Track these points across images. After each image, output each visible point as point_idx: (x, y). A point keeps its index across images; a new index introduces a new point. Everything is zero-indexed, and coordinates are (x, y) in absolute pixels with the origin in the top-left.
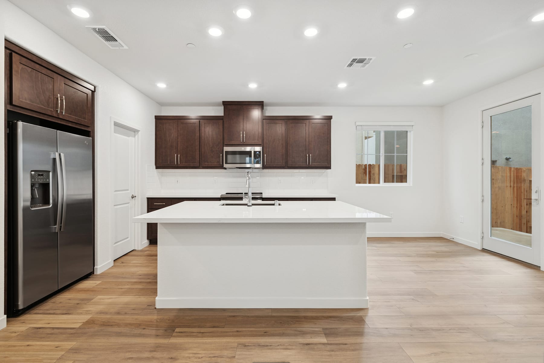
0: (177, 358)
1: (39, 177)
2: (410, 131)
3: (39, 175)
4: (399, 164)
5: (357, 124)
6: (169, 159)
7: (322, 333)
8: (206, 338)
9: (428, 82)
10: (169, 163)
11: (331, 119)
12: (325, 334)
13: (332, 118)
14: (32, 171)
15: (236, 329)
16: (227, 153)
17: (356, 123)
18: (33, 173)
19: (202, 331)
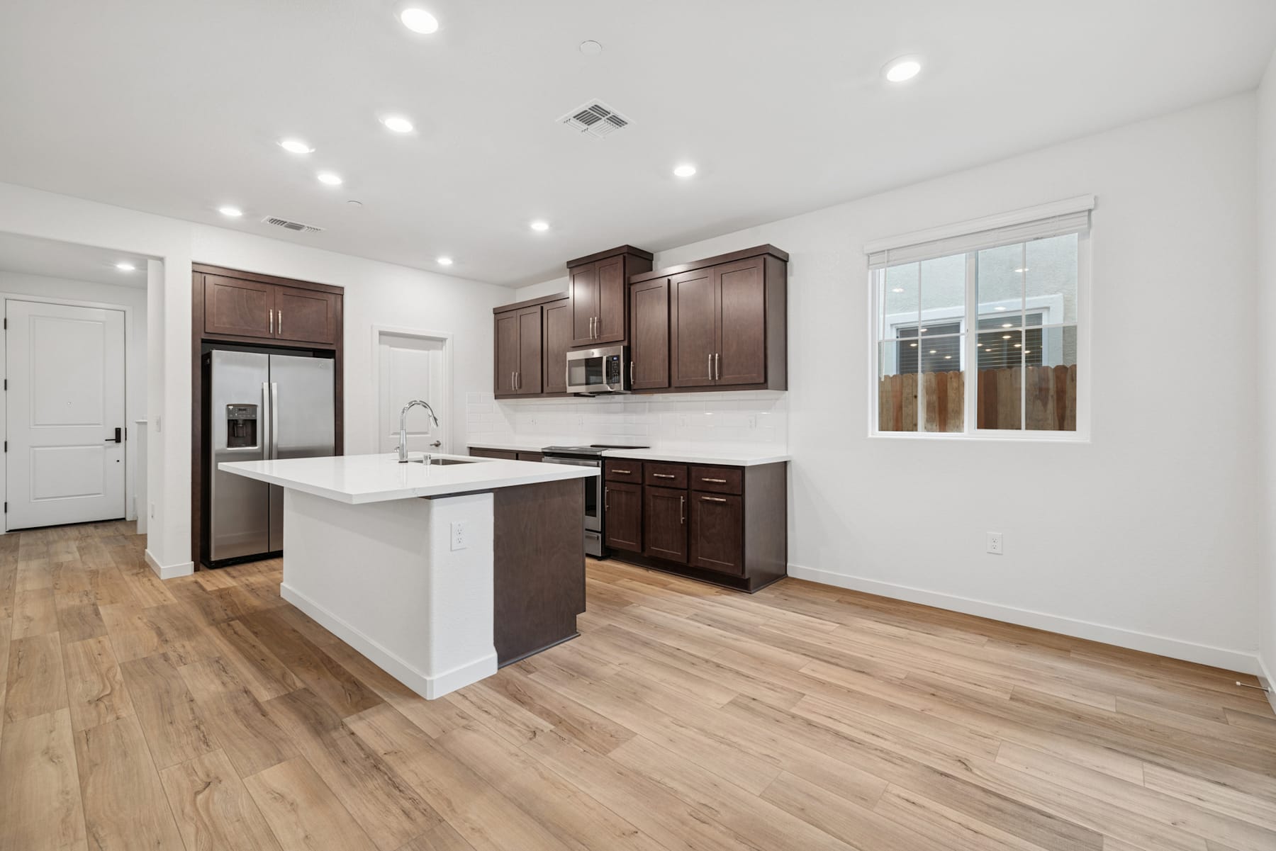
1: (241, 412)
3: (240, 410)
6: (508, 381)
14: (228, 405)
18: (231, 407)
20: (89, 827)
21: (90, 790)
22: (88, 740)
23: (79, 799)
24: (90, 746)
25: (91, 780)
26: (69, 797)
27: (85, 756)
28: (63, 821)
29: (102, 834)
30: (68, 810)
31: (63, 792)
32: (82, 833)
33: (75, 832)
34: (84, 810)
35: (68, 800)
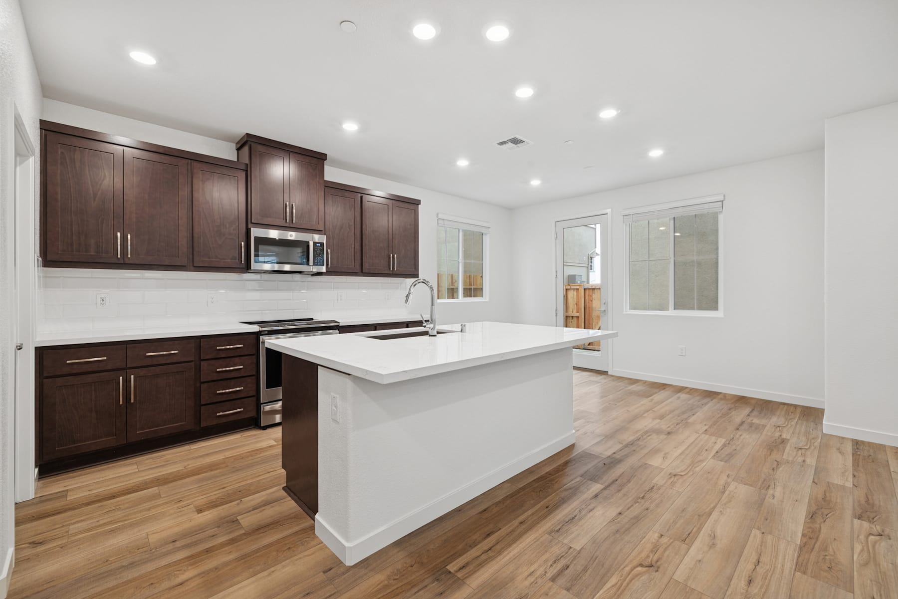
0: (523, 595)
2: (486, 234)
4: (451, 274)
5: (440, 216)
6: (92, 242)
7: (586, 481)
8: (506, 553)
9: (535, 183)
10: (92, 254)
11: (418, 205)
12: (591, 480)
13: (420, 204)
15: (516, 522)
16: (261, 241)
17: (437, 215)
19: (486, 548)
20: (724, 492)
21: (712, 506)
22: (689, 534)
23: (719, 505)
24: (692, 529)
25: (707, 510)
26: (721, 509)
27: (699, 525)
28: (730, 501)
29: (722, 487)
30: (725, 504)
31: (722, 514)
32: (727, 493)
33: (729, 495)
34: (720, 500)
35: (723, 508)
